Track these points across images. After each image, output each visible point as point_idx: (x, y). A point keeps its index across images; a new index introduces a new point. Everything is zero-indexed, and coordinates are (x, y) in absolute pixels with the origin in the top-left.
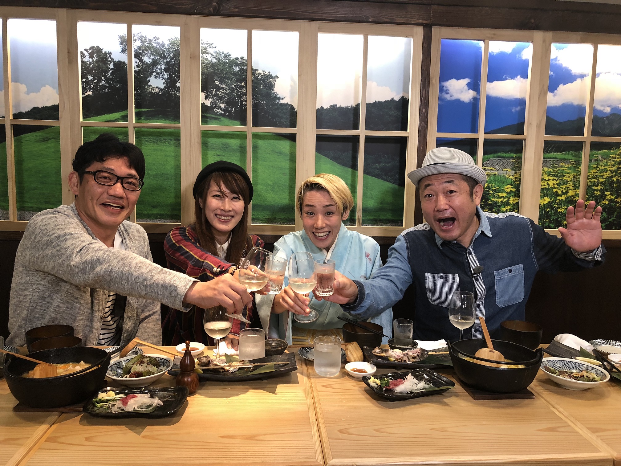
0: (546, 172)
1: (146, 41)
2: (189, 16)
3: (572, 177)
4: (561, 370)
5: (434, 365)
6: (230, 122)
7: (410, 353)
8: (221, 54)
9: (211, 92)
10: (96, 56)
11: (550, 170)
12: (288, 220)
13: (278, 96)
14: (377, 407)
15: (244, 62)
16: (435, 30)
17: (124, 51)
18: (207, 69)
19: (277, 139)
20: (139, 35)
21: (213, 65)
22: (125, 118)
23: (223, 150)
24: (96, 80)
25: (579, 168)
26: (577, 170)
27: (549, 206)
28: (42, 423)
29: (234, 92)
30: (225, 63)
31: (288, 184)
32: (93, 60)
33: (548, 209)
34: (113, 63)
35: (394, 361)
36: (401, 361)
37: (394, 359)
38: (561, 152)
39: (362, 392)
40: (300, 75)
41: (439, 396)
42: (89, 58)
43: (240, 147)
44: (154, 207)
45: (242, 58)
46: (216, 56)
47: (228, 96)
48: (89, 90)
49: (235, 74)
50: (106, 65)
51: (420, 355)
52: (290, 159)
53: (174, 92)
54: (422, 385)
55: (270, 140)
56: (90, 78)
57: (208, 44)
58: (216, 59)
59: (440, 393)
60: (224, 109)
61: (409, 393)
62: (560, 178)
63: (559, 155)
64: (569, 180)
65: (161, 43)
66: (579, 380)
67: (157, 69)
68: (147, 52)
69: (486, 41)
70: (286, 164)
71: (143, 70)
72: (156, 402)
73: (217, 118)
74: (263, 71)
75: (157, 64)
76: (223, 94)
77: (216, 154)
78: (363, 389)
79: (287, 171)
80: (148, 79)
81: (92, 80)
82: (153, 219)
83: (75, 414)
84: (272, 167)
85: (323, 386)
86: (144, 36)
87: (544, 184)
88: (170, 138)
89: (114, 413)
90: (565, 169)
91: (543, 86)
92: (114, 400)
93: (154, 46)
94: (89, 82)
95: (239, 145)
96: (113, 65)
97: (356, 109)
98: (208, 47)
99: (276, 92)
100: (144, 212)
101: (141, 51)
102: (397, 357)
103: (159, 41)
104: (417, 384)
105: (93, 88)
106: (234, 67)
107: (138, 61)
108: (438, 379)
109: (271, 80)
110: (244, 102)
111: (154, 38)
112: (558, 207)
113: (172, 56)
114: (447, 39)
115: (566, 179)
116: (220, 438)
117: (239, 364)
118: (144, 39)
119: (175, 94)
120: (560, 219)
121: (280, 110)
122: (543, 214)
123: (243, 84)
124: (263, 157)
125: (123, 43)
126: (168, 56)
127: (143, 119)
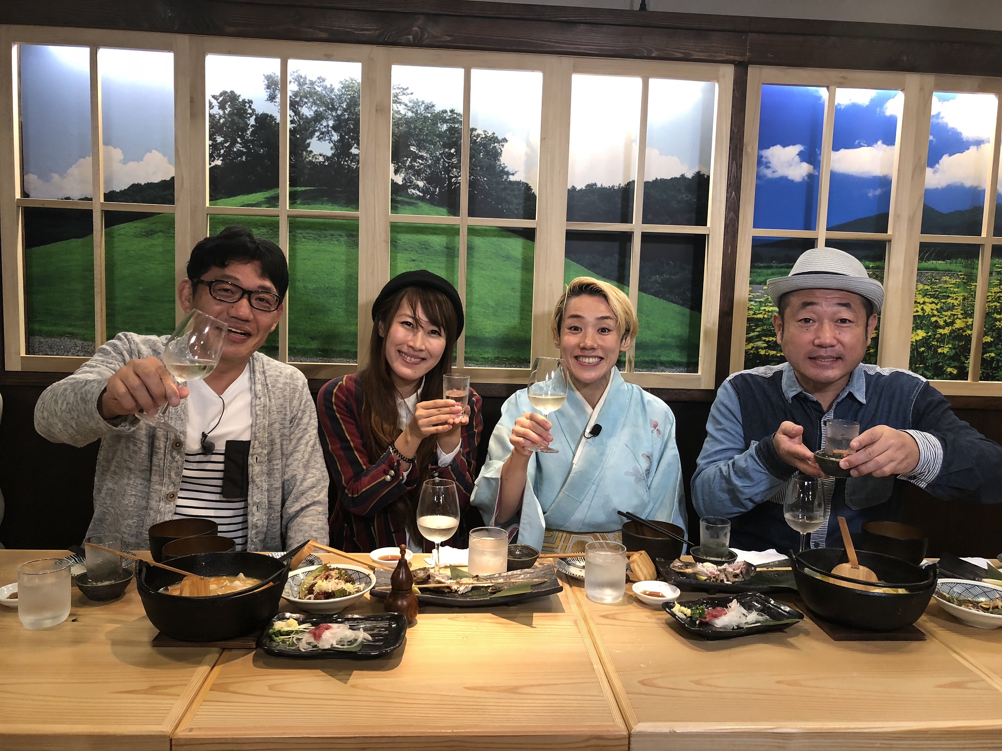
0: (919, 291)
1: (306, 84)
2: (375, 46)
3: (960, 298)
4: (962, 598)
5: (765, 586)
6: (432, 209)
7: (729, 568)
8: (420, 104)
9: (404, 162)
10: (229, 105)
11: (926, 287)
12: (518, 361)
13: (506, 170)
14: (691, 648)
15: (455, 118)
16: (752, 71)
17: (272, 98)
18: (398, 128)
19: (503, 236)
20: (296, 74)
21: (408, 122)
22: (273, 201)
23: (421, 252)
24: (227, 142)
25: (971, 285)
26: (968, 287)
27: (924, 343)
28: (199, 663)
29: (439, 163)
30: (426, 117)
31: (518, 306)
32: (224, 112)
33: (923, 349)
34: (254, 117)
35: (706, 580)
36: (716, 581)
37: (706, 578)
38: (944, 261)
39: (663, 626)
40: (543, 139)
41: (779, 634)
42: (219, 109)
43: (447, 248)
44: (313, 338)
45: (452, 111)
46: (413, 108)
47: (430, 170)
48: (217, 158)
49: (441, 135)
50: (243, 120)
51: (744, 572)
52: (522, 268)
53: (347, 161)
54: (753, 618)
55: (492, 238)
56: (219, 139)
57: (400, 89)
58: (412, 112)
59: (780, 629)
60: (423, 190)
61: (736, 628)
62: (943, 301)
63: (940, 264)
64: (956, 304)
65: (329, 86)
66: (991, 613)
67: (322, 127)
68: (306, 101)
69: (831, 88)
70: (515, 275)
71: (300, 127)
72: (362, 635)
73: (412, 202)
74: (485, 131)
75: (323, 118)
76: (422, 166)
77: (409, 259)
78: (664, 621)
79: (518, 286)
80: (308, 141)
81: (222, 143)
82: (311, 357)
83: (244, 651)
84: (495, 279)
85: (603, 616)
86: (303, 76)
87: (917, 309)
88: (339, 232)
89: (303, 650)
90: (950, 286)
91: (920, 158)
92: (297, 632)
93: (318, 91)
94: (218, 146)
95: (445, 245)
96: (255, 119)
97: (627, 191)
98: (401, 94)
99: (504, 164)
100: (297, 347)
101: (297, 99)
102: (709, 575)
103: (325, 84)
104: (747, 615)
105: (223, 155)
106: (439, 125)
107: (293, 114)
108: (776, 608)
109: (496, 144)
110: (454, 179)
111: (319, 78)
112: (937, 345)
113: (345, 107)
114: (770, 84)
115: (952, 301)
116: (465, 690)
117: (471, 581)
118: (302, 80)
119: (348, 165)
120: (941, 364)
121: (509, 192)
122: (914, 356)
123: (453, 151)
124: (482, 263)
125: (270, 86)
126: (339, 106)
127: (298, 202)
